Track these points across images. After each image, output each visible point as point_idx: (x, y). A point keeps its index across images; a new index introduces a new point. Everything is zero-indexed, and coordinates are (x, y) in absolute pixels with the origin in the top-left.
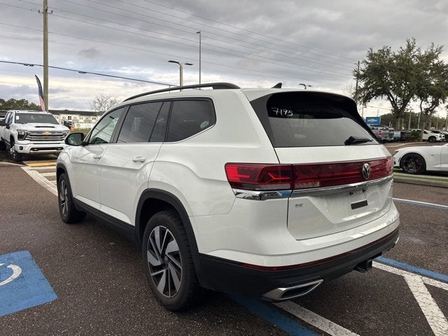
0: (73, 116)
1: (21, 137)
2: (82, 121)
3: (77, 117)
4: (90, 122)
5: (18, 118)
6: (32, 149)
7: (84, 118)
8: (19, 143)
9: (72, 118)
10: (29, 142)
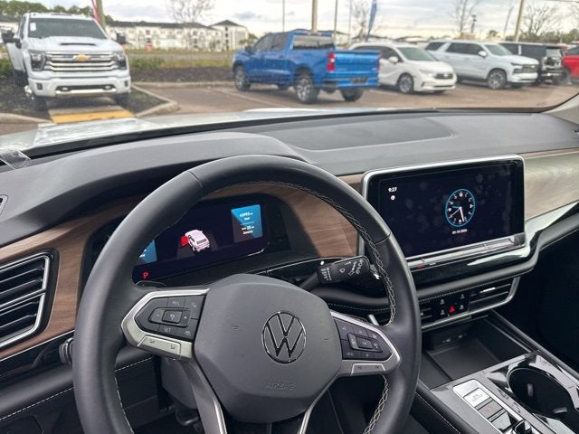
0: (152, 30)
1: (37, 65)
2: (164, 36)
3: (157, 30)
4: (174, 37)
5: (33, 27)
6: (59, 88)
7: (167, 31)
8: (35, 76)
9: (152, 33)
10: (50, 74)
